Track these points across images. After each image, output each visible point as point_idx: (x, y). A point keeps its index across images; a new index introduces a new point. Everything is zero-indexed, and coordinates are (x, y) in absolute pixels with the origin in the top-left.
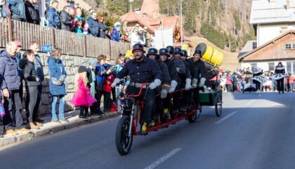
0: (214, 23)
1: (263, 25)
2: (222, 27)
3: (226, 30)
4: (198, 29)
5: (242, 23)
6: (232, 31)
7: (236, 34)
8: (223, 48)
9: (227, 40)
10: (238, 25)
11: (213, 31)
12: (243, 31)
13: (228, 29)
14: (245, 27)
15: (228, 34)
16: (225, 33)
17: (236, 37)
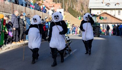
0: (73, 7)
1: (94, 9)
2: (76, 9)
3: (78, 10)
4: (66, 9)
5: (84, 8)
6: (80, 11)
7: (82, 12)
8: (76, 17)
9: (78, 14)
10: (83, 8)
11: (73, 10)
12: (85, 11)
13: (79, 10)
14: (86, 10)
15: (78, 12)
16: (77, 11)
17: (82, 13)
